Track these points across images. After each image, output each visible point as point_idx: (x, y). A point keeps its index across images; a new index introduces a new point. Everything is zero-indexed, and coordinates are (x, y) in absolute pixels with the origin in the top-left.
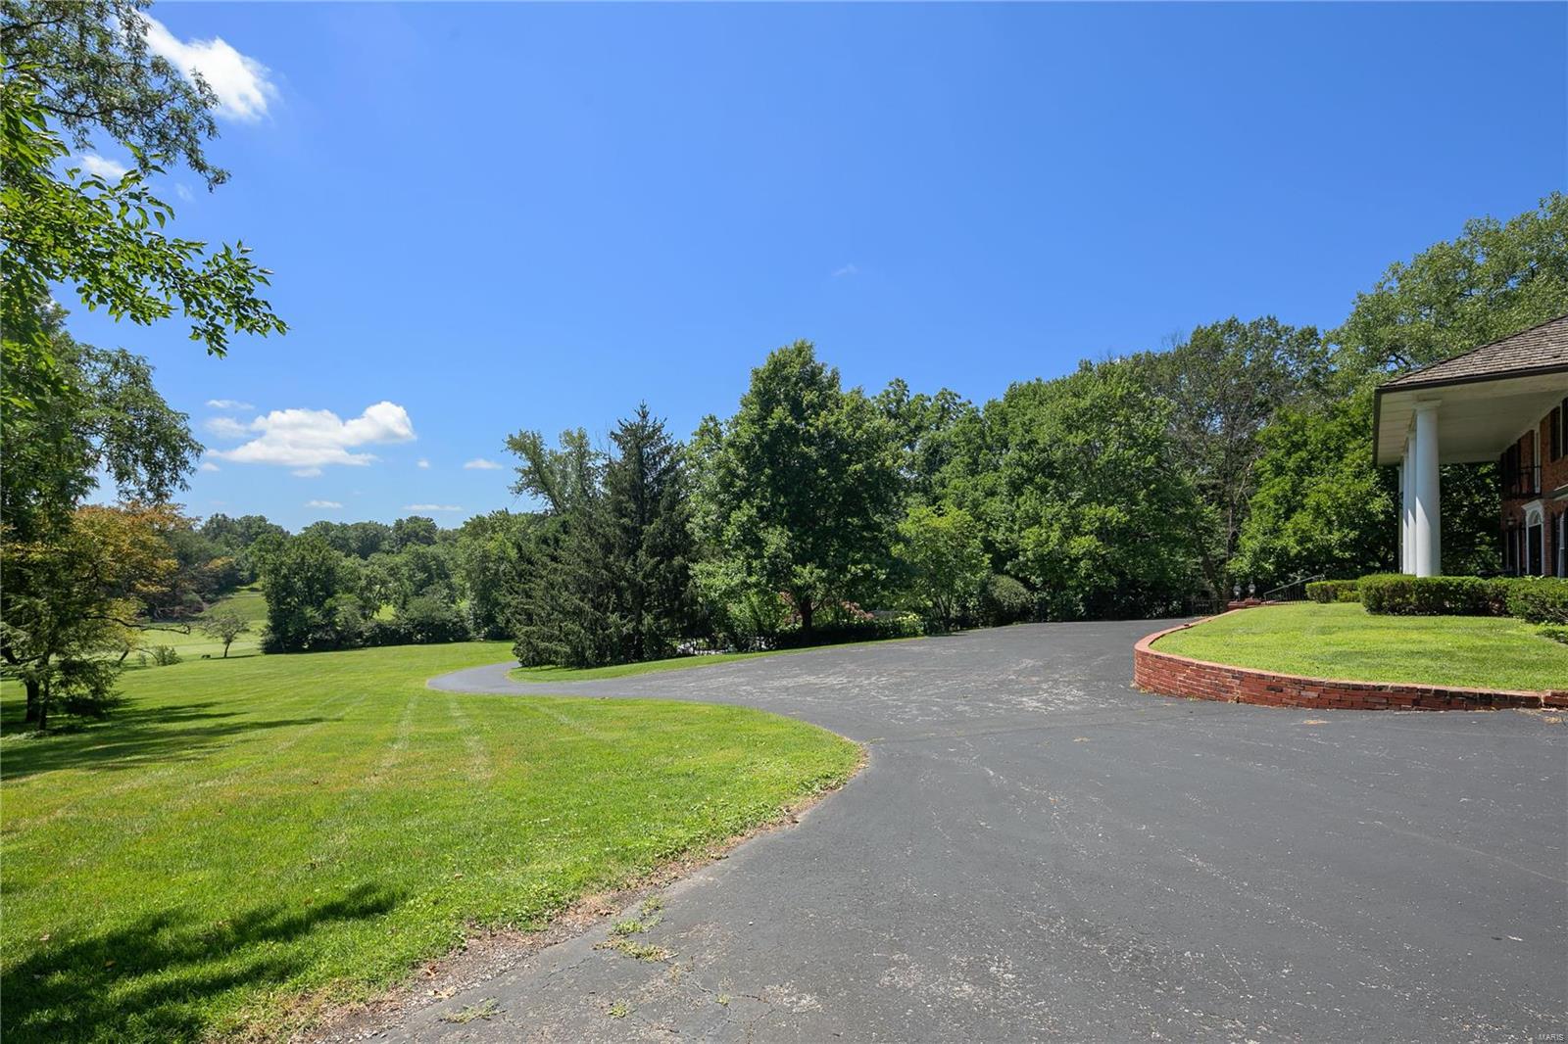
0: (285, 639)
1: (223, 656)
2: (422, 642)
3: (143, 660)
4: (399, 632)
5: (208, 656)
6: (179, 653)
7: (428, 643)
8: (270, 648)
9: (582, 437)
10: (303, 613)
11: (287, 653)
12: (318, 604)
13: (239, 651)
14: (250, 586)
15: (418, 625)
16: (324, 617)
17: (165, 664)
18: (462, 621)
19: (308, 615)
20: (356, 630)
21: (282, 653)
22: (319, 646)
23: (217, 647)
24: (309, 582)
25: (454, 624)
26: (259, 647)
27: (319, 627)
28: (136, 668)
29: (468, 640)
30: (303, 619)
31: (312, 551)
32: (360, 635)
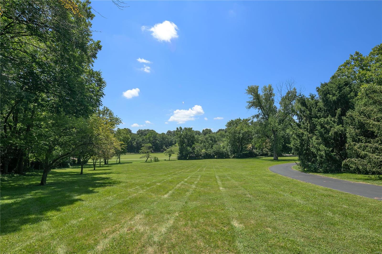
0: (183, 156)
1: (169, 160)
2: (217, 158)
3: (151, 160)
4: (211, 155)
5: (166, 160)
6: (159, 159)
7: (219, 158)
8: (180, 158)
9: (270, 87)
10: (187, 149)
11: (183, 160)
12: (191, 146)
13: (172, 159)
14: (175, 145)
15: (216, 153)
16: (192, 150)
17: (156, 162)
18: (228, 152)
19: (188, 149)
20: (200, 154)
21: (182, 160)
22: (191, 158)
23: (167, 158)
24: (188, 140)
25: (226, 153)
26: (177, 158)
27: (191, 153)
28: (150, 162)
29: (229, 158)
30: (187, 150)
31: (189, 131)
32: (201, 155)
